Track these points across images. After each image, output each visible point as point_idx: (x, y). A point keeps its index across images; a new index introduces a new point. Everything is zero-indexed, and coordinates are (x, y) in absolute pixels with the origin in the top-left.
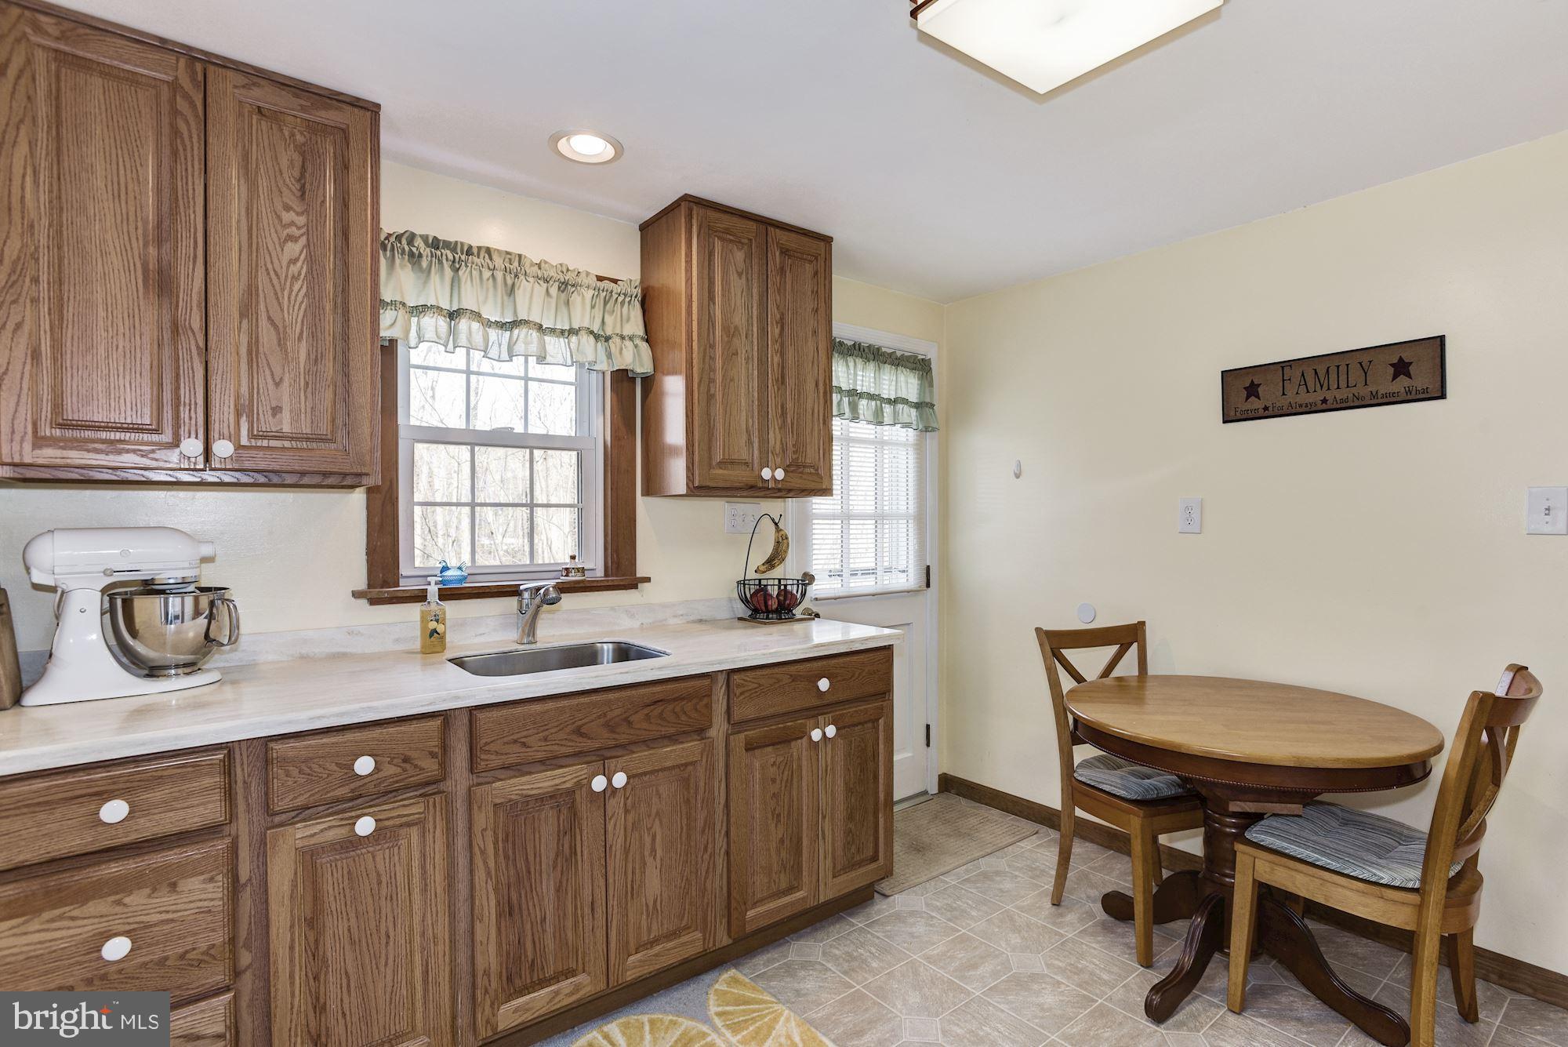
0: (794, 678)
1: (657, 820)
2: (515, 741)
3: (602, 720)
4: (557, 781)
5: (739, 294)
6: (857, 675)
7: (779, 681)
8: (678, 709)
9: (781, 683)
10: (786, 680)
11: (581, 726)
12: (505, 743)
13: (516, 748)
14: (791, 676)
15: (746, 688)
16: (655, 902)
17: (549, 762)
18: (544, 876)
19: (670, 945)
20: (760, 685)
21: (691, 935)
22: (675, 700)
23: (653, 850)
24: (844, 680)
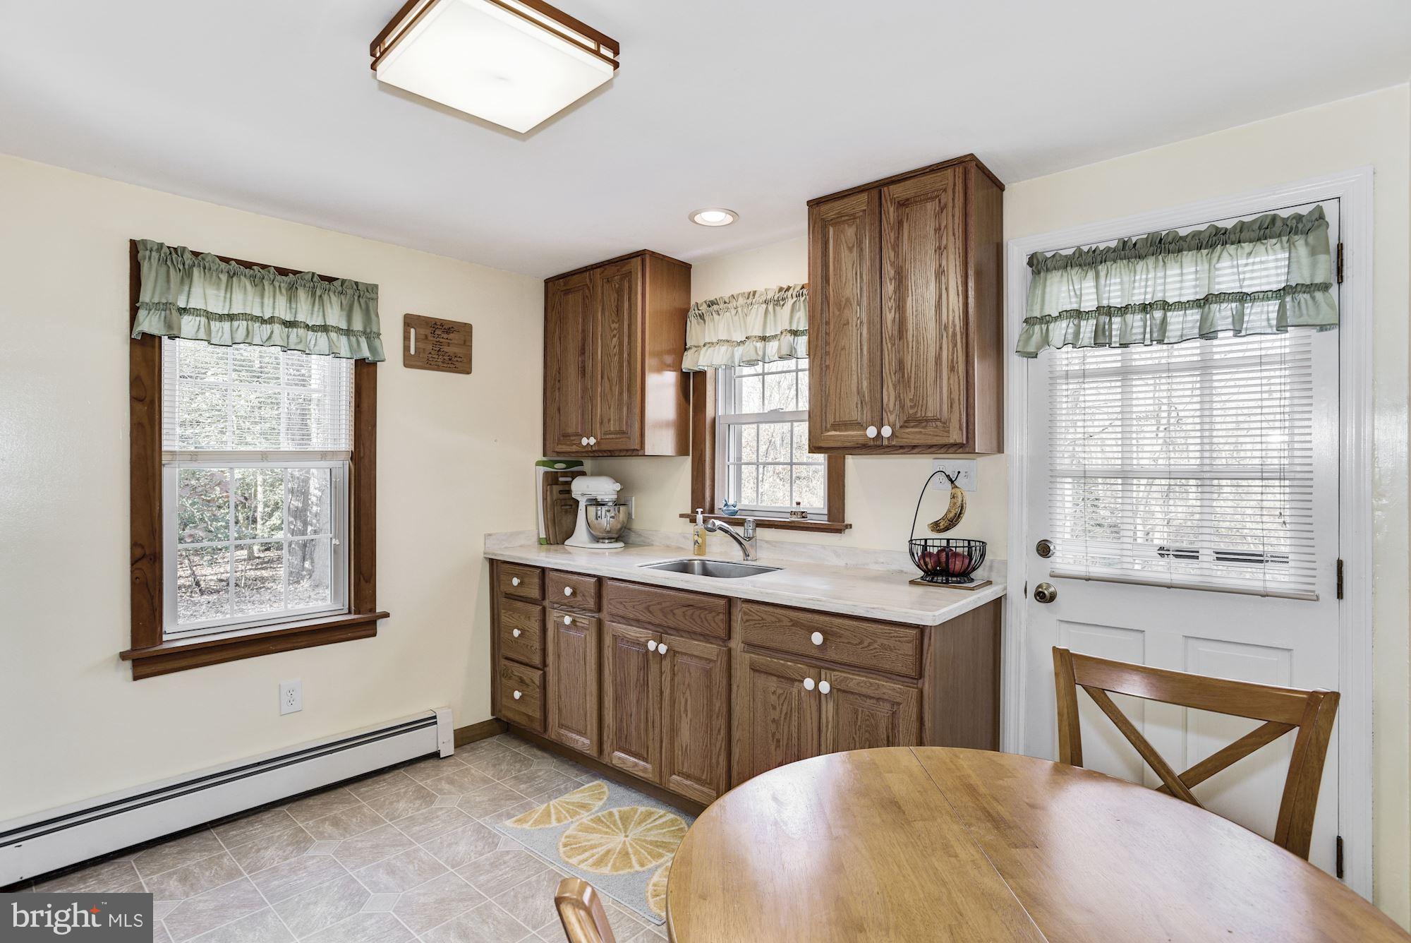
0: (795, 624)
1: (688, 690)
2: (621, 603)
3: (659, 607)
4: (638, 635)
5: (850, 267)
6: (866, 644)
7: (780, 621)
8: (702, 616)
9: (781, 624)
10: (786, 622)
11: (649, 606)
12: (618, 602)
13: (621, 607)
14: (791, 620)
15: (751, 618)
16: (687, 746)
17: (638, 622)
18: (632, 690)
19: (696, 786)
20: (763, 619)
21: (710, 790)
22: (701, 608)
23: (686, 711)
24: (848, 643)
